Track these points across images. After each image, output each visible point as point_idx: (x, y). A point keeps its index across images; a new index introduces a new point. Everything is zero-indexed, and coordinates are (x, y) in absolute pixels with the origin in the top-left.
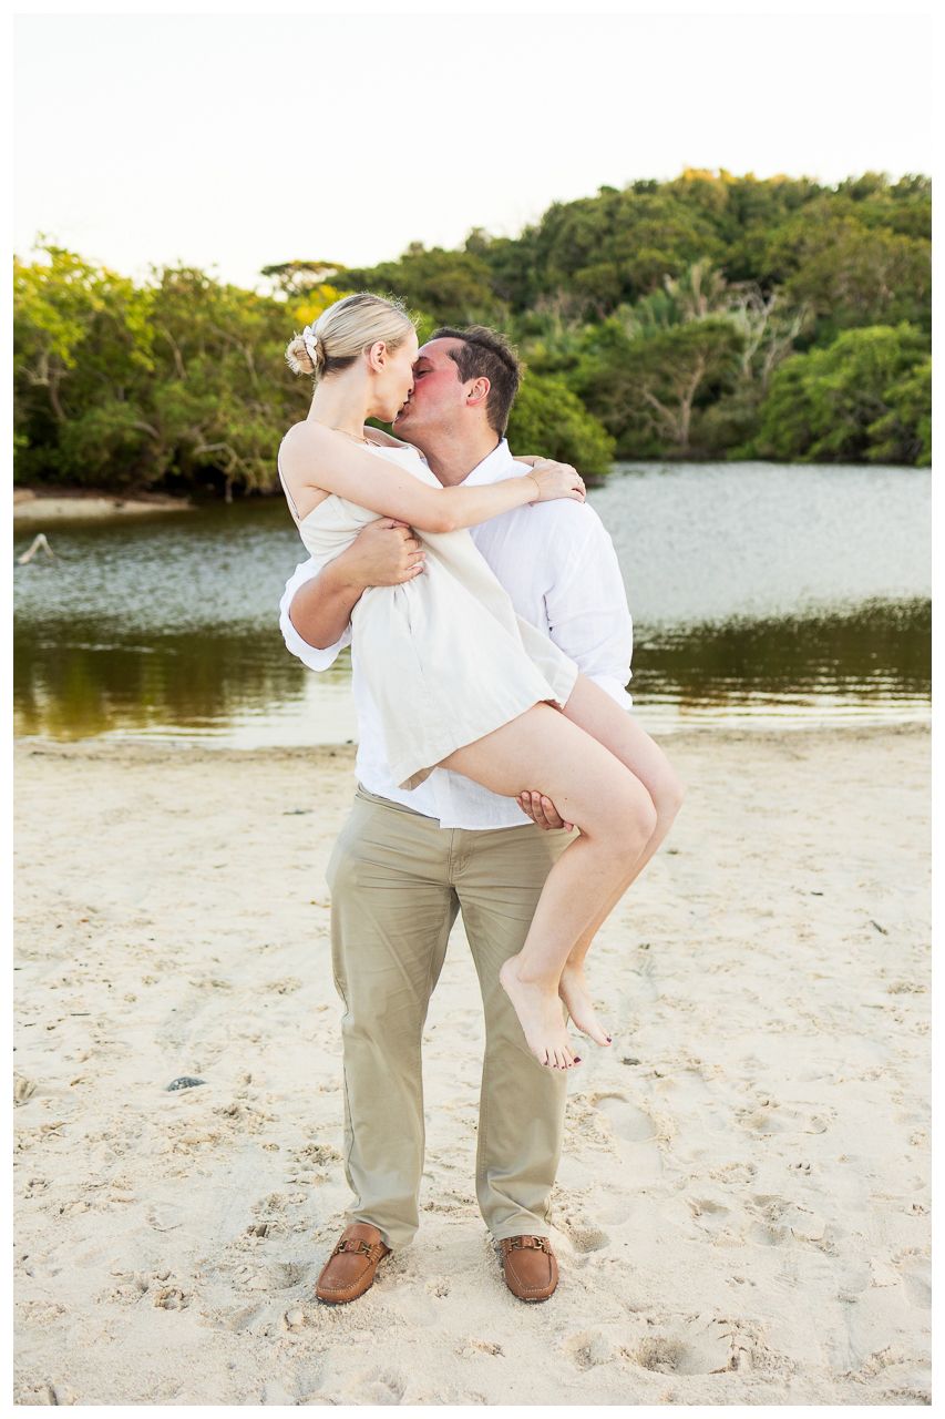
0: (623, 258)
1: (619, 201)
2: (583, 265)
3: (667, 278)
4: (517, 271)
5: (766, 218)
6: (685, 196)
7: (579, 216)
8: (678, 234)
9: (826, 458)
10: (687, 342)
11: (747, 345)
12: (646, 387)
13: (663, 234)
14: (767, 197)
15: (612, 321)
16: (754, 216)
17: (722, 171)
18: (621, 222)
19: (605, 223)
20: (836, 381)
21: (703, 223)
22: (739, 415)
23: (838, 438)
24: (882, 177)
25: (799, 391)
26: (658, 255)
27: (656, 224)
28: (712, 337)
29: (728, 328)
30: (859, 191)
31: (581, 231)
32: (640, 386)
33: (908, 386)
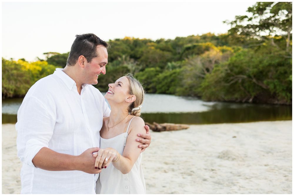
0: (111, 53)
1: (111, 43)
3: (119, 57)
6: (125, 42)
8: (122, 49)
13: (119, 49)
14: (141, 43)
16: (138, 46)
20: (143, 78)
24: (164, 39)
26: (118, 53)
28: (123, 69)
29: (126, 68)
33: (155, 79)
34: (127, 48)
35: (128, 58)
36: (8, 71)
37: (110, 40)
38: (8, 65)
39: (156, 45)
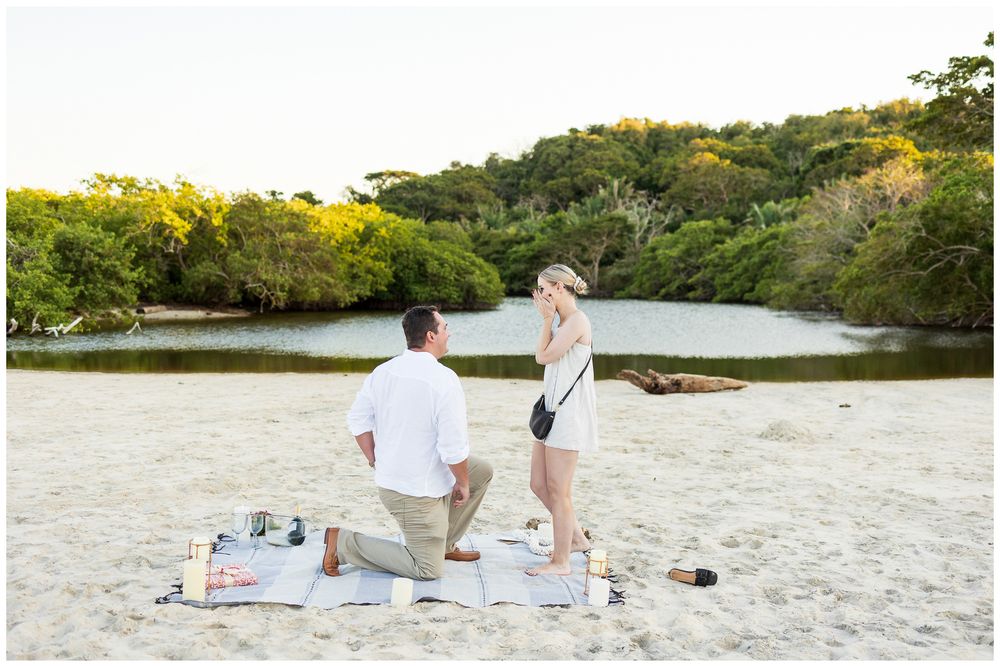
0: (576, 174)
1: (577, 139)
2: (553, 178)
3: (600, 186)
4: (515, 181)
5: (670, 149)
6: (619, 136)
7: (552, 148)
8: (610, 160)
9: (667, 298)
10: (594, 228)
11: (637, 229)
12: (571, 253)
13: (602, 160)
14: (673, 136)
15: (562, 213)
16: (662, 148)
17: (646, 120)
18: (577, 152)
19: (567, 152)
20: (675, 252)
21: (629, 153)
22: (623, 272)
23: (674, 287)
24: (747, 126)
25: (654, 258)
26: (597, 173)
27: (597, 154)
28: (611, 224)
29: (624, 220)
30: (730, 134)
31: (552, 158)
32: (568, 253)
33: (711, 256)
35: (630, 192)
36: (273, 235)
37: (574, 131)
38: (271, 218)
39: (722, 145)
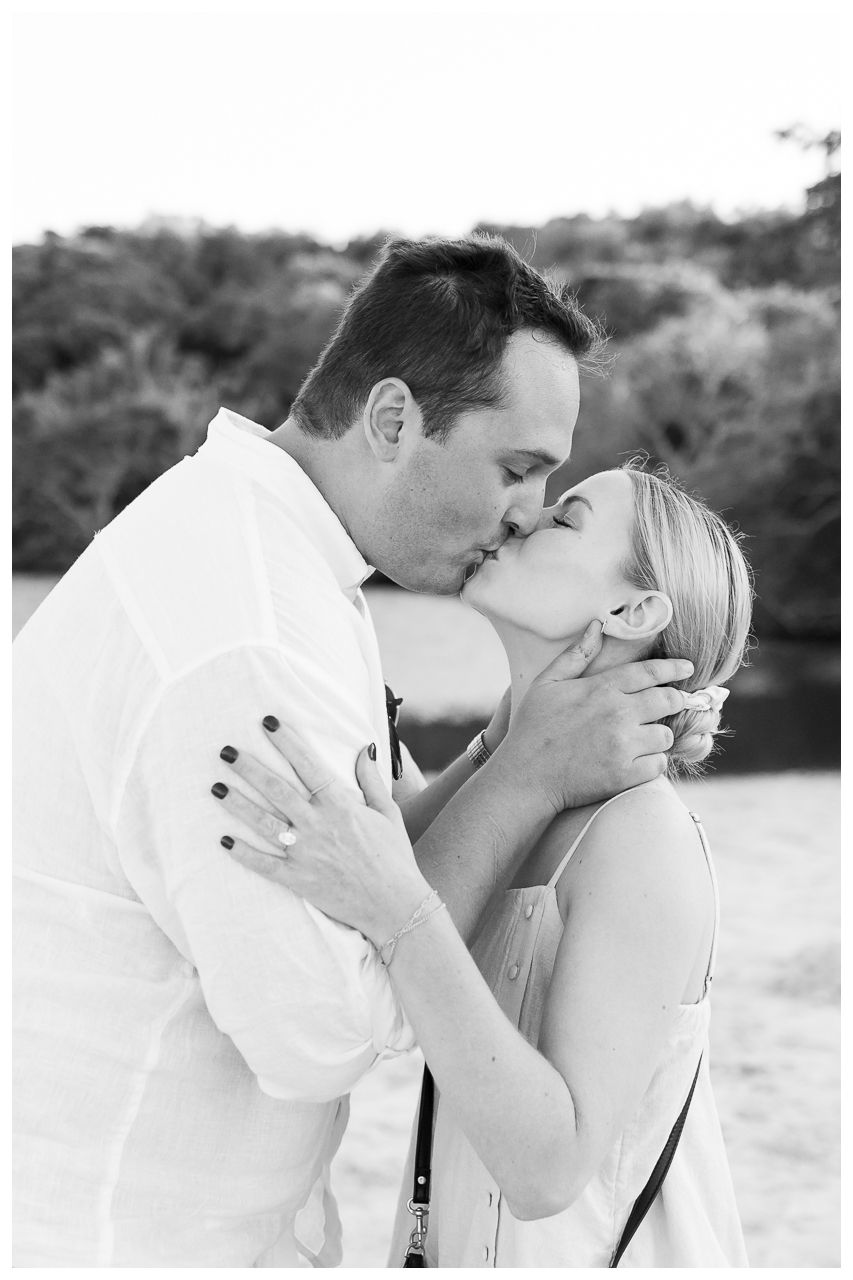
0: (56, 321)
1: (57, 253)
3: (106, 345)
5: (245, 277)
6: (144, 249)
8: (129, 293)
14: (251, 253)
16: (231, 272)
17: (197, 219)
18: (58, 279)
19: (36, 278)
21: (164, 284)
26: (100, 318)
28: (135, 425)
29: (156, 415)
34: (159, 289)
35: (168, 354)
37: (50, 235)
39: (347, 269)
